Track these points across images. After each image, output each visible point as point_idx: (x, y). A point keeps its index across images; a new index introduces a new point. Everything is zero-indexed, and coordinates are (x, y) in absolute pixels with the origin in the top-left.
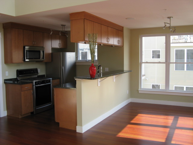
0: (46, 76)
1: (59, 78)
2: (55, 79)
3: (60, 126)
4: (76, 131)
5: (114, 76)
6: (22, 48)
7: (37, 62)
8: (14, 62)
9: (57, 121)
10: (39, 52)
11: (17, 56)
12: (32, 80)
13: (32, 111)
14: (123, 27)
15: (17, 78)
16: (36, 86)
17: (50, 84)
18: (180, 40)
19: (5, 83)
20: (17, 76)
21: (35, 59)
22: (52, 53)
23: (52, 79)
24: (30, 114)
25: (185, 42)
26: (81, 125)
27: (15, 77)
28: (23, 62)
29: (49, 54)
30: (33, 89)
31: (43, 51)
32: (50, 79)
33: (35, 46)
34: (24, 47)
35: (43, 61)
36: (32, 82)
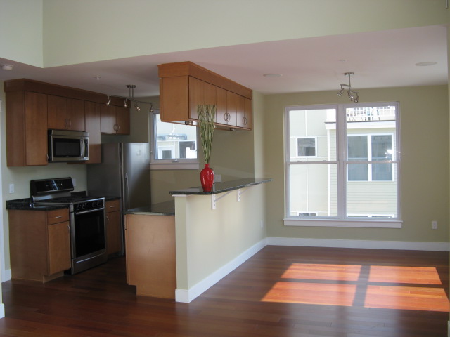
0: (87, 195)
1: (119, 198)
2: (112, 200)
3: (138, 293)
4: (174, 300)
5: (238, 191)
6: (46, 133)
7: (70, 163)
9: (130, 282)
10: (78, 142)
11: (37, 149)
12: (67, 202)
13: (68, 268)
14: (251, 91)
15: (31, 199)
16: (77, 213)
17: (102, 211)
18: (357, 116)
19: (7, 208)
20: (33, 193)
21: (70, 156)
22: (102, 146)
23: (106, 200)
24: (63, 275)
25: (367, 120)
26: (186, 287)
27: (27, 196)
28: (46, 163)
29: (94, 147)
30: (70, 221)
31: (86, 141)
32: (102, 200)
33: (69, 129)
34: (49, 132)
35: (85, 161)
36: (68, 207)
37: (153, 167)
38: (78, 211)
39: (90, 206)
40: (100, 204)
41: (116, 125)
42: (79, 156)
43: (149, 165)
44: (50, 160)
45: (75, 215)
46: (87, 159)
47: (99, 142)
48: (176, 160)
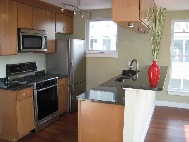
1: (67, 76)
2: (62, 78)
6: (16, 31)
8: (4, 54)
10: (40, 38)
12: (31, 82)
15: (7, 78)
16: (39, 90)
17: (56, 86)
20: (8, 73)
21: (34, 48)
22: (56, 41)
23: (59, 79)
27: (4, 76)
29: (52, 41)
31: (46, 37)
32: (56, 79)
33: (34, 28)
34: (19, 30)
35: (44, 51)
36: (33, 86)
37: (87, 55)
38: (40, 89)
39: (48, 84)
41: (65, 27)
42: (41, 48)
43: (85, 54)
44: (19, 51)
45: (37, 92)
46: (46, 50)
47: (54, 38)
48: (103, 51)
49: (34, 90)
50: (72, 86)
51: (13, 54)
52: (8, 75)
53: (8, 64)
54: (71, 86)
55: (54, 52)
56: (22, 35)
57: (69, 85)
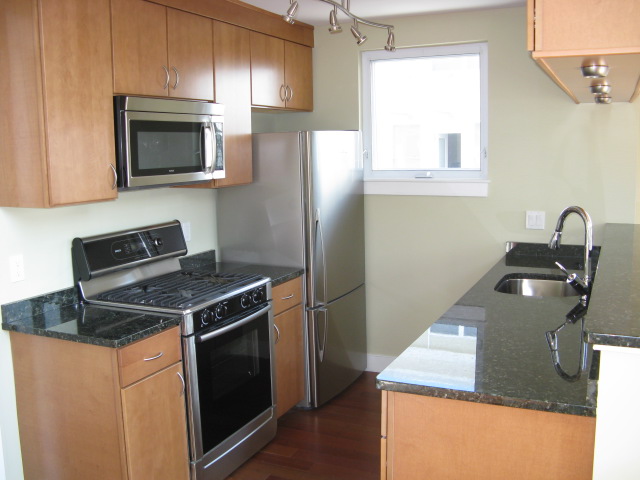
2: (285, 280)
6: (109, 105)
7: (175, 186)
8: (63, 200)
10: (199, 129)
12: (173, 307)
16: (204, 337)
20: (79, 274)
22: (254, 139)
23: (274, 284)
27: (68, 282)
28: (112, 192)
29: (240, 140)
30: (183, 360)
33: (174, 94)
34: (118, 102)
35: (215, 181)
36: (179, 320)
37: (369, 190)
38: (206, 329)
39: (234, 308)
40: (260, 296)
41: (284, 87)
42: (200, 167)
43: (361, 183)
44: (121, 183)
46: (220, 175)
47: (246, 128)
48: (428, 174)
49: (183, 337)
50: (320, 309)
51: (99, 197)
52: (80, 280)
53: (81, 235)
54: (315, 308)
55: (250, 180)
56: (132, 123)
57: (308, 304)
